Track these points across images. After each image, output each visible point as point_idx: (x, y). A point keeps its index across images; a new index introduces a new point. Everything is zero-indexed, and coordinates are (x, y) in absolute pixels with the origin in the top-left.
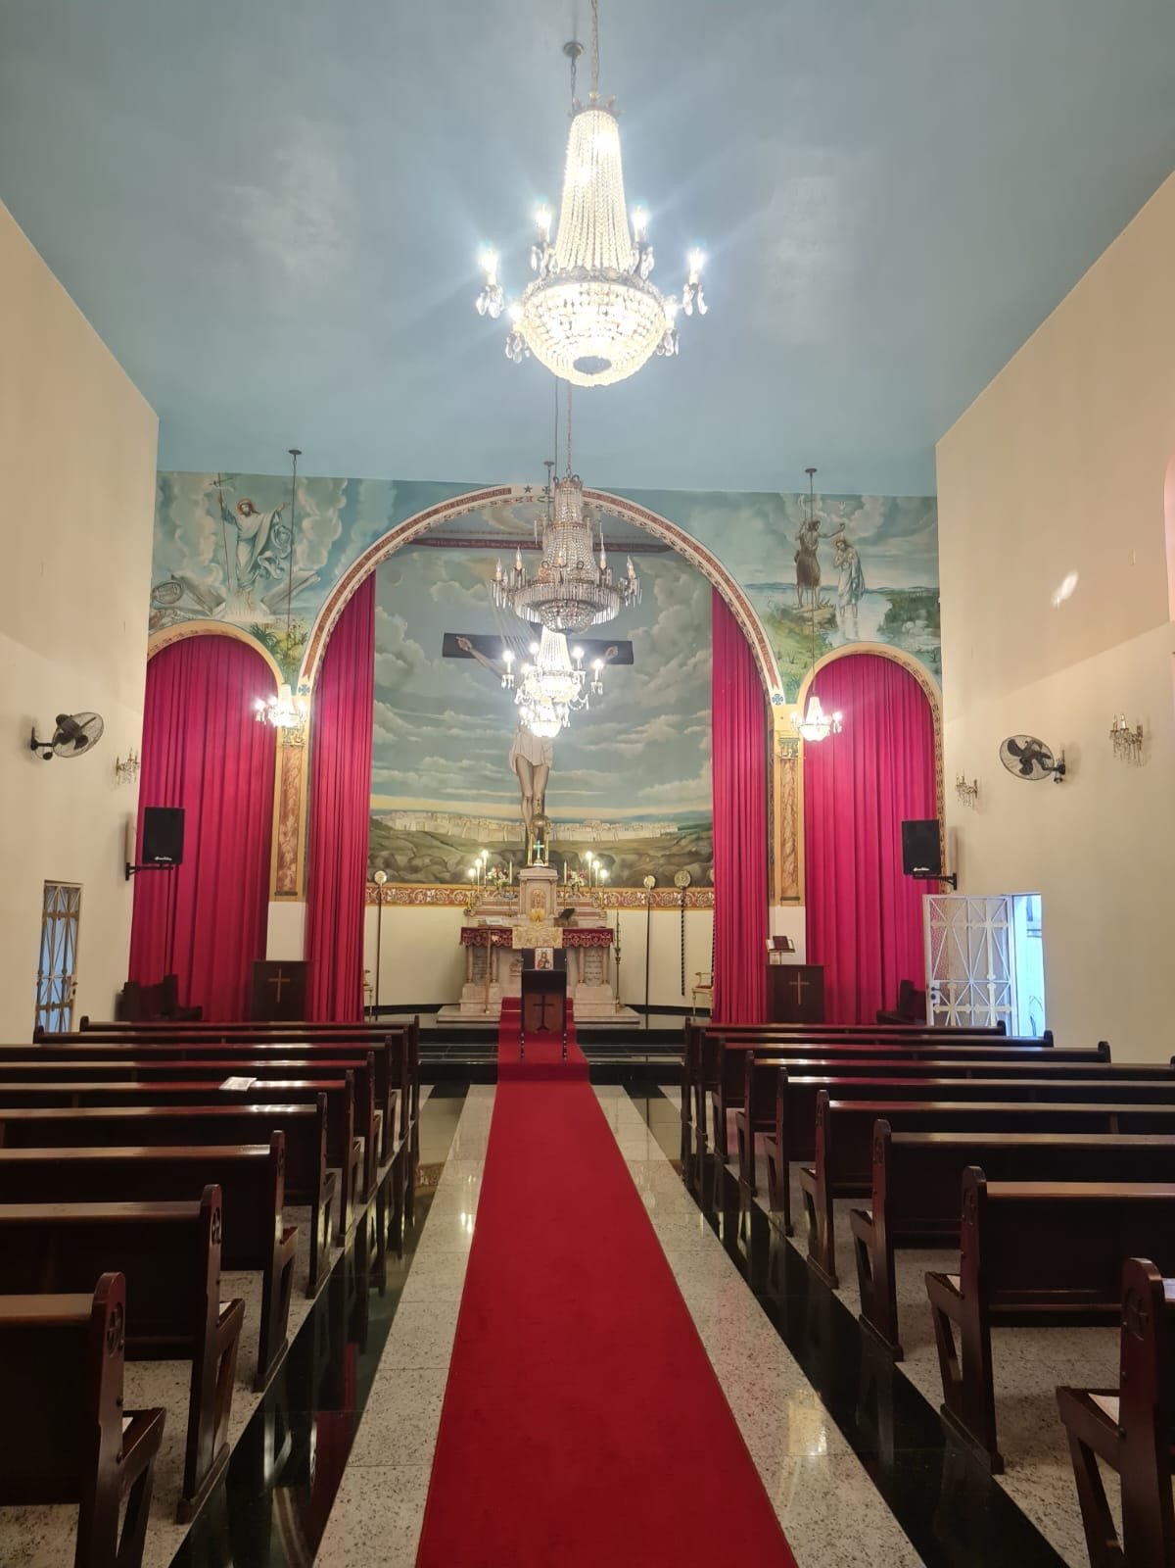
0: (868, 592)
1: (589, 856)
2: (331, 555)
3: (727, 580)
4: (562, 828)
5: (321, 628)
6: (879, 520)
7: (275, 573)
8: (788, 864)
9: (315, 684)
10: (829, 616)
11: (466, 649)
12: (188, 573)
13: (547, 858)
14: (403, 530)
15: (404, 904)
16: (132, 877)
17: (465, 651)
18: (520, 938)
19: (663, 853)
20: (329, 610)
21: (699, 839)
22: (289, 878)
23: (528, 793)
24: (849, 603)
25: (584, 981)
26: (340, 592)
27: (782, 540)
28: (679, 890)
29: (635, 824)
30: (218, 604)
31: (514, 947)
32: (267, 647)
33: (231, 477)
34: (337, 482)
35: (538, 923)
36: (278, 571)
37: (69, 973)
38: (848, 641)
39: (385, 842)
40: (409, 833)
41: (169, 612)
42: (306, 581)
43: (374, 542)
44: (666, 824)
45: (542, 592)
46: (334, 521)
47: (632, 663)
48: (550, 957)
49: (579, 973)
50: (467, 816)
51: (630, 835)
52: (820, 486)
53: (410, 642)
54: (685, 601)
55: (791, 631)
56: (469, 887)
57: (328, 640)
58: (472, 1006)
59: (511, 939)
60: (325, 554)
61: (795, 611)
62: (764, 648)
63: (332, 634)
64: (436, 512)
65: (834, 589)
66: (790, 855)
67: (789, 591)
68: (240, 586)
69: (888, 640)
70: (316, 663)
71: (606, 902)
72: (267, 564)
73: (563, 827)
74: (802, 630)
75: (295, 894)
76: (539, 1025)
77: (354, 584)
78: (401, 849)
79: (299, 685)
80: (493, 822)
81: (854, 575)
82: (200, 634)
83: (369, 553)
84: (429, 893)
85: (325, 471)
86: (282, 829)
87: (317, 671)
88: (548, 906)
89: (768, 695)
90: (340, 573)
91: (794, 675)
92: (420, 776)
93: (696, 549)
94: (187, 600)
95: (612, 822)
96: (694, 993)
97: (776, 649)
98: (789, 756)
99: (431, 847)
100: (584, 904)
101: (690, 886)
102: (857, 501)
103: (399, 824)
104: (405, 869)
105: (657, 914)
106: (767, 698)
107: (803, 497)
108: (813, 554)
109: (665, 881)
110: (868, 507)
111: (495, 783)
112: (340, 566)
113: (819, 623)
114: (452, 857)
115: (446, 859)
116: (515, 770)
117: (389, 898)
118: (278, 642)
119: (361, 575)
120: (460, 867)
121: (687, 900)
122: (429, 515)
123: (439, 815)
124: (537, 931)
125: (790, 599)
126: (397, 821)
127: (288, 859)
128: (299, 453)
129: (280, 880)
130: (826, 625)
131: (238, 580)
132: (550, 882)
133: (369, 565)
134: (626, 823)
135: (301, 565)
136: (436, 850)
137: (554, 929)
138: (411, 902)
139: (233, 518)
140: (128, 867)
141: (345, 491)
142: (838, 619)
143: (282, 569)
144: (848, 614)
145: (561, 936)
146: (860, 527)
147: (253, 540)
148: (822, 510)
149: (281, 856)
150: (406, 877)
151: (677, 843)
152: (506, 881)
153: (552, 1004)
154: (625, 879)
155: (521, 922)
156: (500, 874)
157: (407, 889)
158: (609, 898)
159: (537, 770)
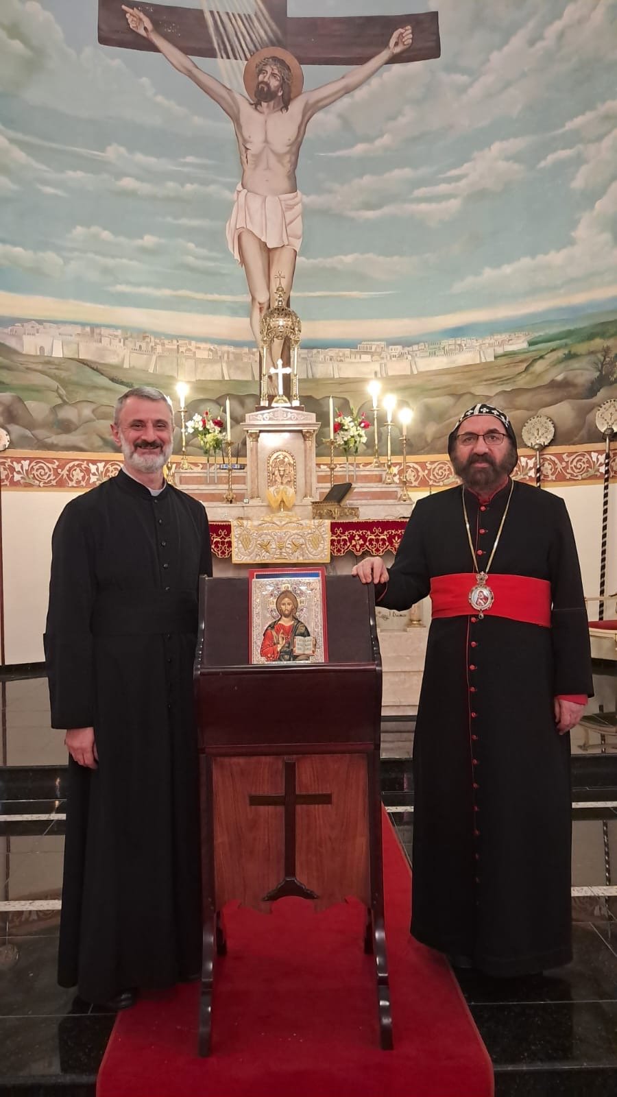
4: (321, 357)
11: (142, 32)
13: (296, 394)
15: (48, 486)
17: (138, 35)
18: (246, 541)
19: (499, 389)
21: (571, 356)
23: (262, 297)
29: (448, 343)
31: (235, 560)
35: (283, 513)
39: (6, 377)
40: (49, 362)
44: (505, 337)
47: (438, 56)
50: (157, 335)
51: (439, 363)
59: (230, 544)
73: (322, 355)
78: (35, 390)
80: (203, 345)
84: (93, 468)
88: (300, 481)
95: (406, 343)
99: (95, 387)
100: (367, 479)
101: (552, 443)
103: (30, 345)
104: (45, 425)
116: (237, 257)
117: (16, 477)
121: (547, 469)
123: (104, 331)
124: (281, 527)
126: (26, 339)
132: (304, 436)
134: (431, 341)
136: (102, 393)
137: (314, 523)
138: (62, 484)
145: (328, 536)
150: (49, 441)
151: (527, 369)
152: (220, 436)
153: (326, 799)
154: (429, 440)
155: (249, 512)
156: (210, 425)
157: (51, 461)
158: (401, 472)
159: (276, 256)
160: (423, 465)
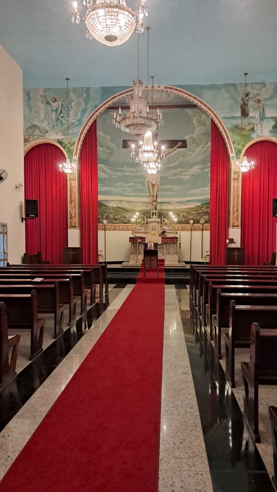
0: (266, 118)
1: (171, 213)
2: (81, 114)
3: (216, 116)
4: (163, 205)
5: (79, 139)
6: (271, 91)
7: (64, 121)
8: (235, 215)
9: (78, 158)
10: (252, 127)
12: (36, 123)
13: (157, 215)
14: (105, 104)
15: (113, 230)
16: (24, 221)
18: (148, 240)
19: (196, 212)
20: (82, 133)
21: (208, 207)
22: (74, 222)
23: (152, 194)
24: (259, 122)
25: (169, 254)
26: (85, 127)
27: (235, 100)
28: (201, 225)
29: (187, 203)
30: (47, 133)
32: (62, 146)
33: (48, 89)
34: (83, 88)
35: (154, 236)
36: (65, 121)
37: (5, 250)
38: (259, 136)
39: (106, 211)
40: (113, 208)
41: (31, 136)
42: (74, 123)
43: (95, 109)
44: (197, 203)
45: (128, 122)
46: (82, 102)
47: (186, 147)
48: (153, 246)
49: (167, 251)
50: (132, 202)
51: (185, 207)
52: (249, 80)
53: (111, 143)
54: (204, 125)
55: (238, 133)
56: (132, 225)
57: (82, 143)
58: (133, 261)
59: (145, 241)
60: (79, 114)
61: (240, 126)
62: (228, 140)
63: (83, 141)
64: (115, 97)
65: (254, 118)
66: (236, 211)
67: (238, 119)
68: (53, 127)
69: (273, 135)
70: (78, 152)
71: (177, 229)
72: (61, 119)
74: (242, 133)
75: (76, 227)
76: (149, 266)
77: (90, 124)
78: (111, 213)
79: (73, 159)
80: (141, 203)
81: (261, 112)
82: (42, 143)
83: (94, 113)
84: (120, 227)
85: (78, 85)
86: (71, 206)
87: (79, 154)
88: (157, 230)
89: (230, 156)
90: (85, 120)
91: (239, 149)
92: (116, 189)
93: (205, 105)
94: (37, 132)
95: (179, 203)
96: (205, 257)
97: (233, 140)
98: (237, 178)
99: (121, 212)
100: (169, 230)
101: (205, 223)
102: (263, 84)
103: (110, 205)
104: (112, 219)
105: (194, 232)
106: (229, 158)
107: (244, 84)
108: (247, 105)
109: (196, 221)
110: (267, 87)
111: (141, 191)
112: (84, 118)
113: (249, 130)
114: (127, 215)
115: (126, 216)
116: (147, 186)
117: (108, 229)
118: (66, 145)
119: (92, 121)
120: (130, 218)
121: (204, 228)
122: (113, 98)
123: (123, 202)
124: (153, 238)
125: (238, 122)
126: (110, 204)
127: (73, 216)
128: (69, 79)
129: (71, 222)
130: (251, 131)
131: (52, 124)
132: (158, 223)
133: (94, 117)
134: (184, 203)
135: (72, 118)
137: (159, 237)
138: (115, 230)
139: (50, 103)
140: (22, 219)
141: (85, 92)
142: (255, 128)
143: (66, 120)
144: (259, 126)
145: (161, 240)
146: (265, 94)
147: (56, 110)
148: (251, 88)
149: (71, 215)
150: (113, 222)
151: (201, 209)
152: (144, 222)
153: (153, 260)
154: (183, 221)
155: (149, 235)
156: (142, 220)
157: (113, 226)
158: (178, 227)
159: (155, 186)
160: (182, 226)
